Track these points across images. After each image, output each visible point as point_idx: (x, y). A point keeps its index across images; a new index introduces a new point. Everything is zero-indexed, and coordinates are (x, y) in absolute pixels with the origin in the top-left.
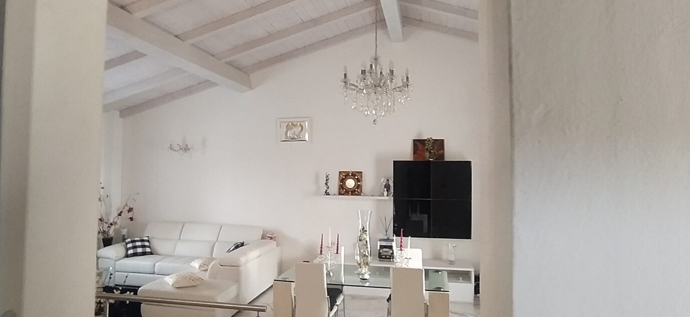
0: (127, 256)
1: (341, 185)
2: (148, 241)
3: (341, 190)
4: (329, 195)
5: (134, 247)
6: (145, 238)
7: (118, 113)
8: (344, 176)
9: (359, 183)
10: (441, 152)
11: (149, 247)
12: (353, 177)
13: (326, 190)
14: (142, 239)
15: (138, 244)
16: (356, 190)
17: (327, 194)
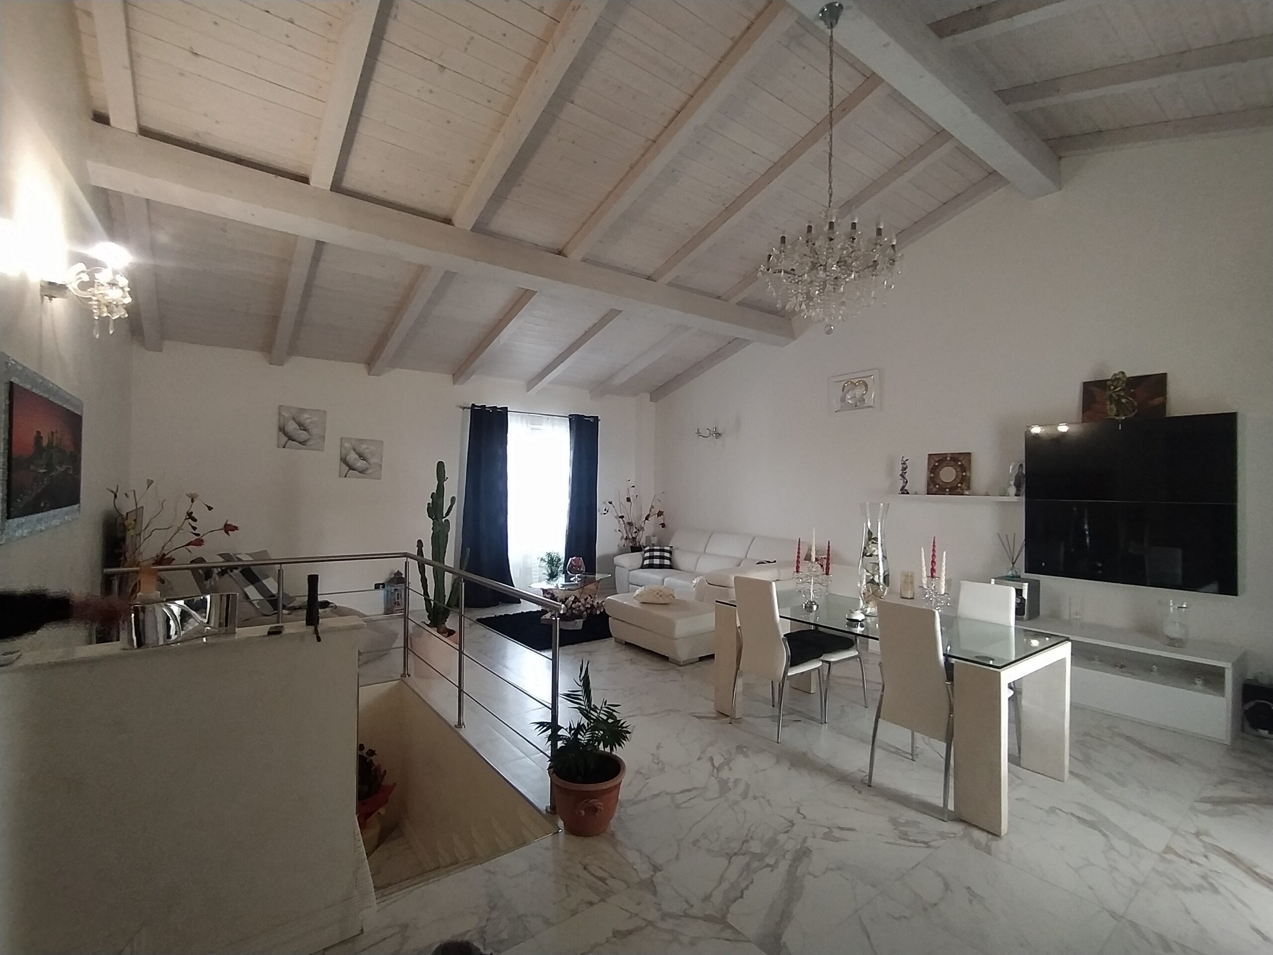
0: (643, 567)
1: (931, 478)
2: (670, 552)
3: (932, 487)
4: (908, 493)
5: (652, 557)
6: (666, 548)
7: (649, 396)
8: (937, 462)
9: (964, 474)
10: (1157, 401)
11: (670, 559)
12: (952, 463)
13: (904, 487)
14: (662, 548)
15: (657, 554)
16: (959, 485)
17: (904, 491)
